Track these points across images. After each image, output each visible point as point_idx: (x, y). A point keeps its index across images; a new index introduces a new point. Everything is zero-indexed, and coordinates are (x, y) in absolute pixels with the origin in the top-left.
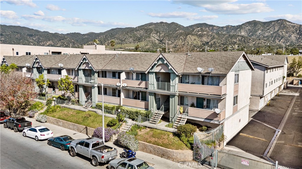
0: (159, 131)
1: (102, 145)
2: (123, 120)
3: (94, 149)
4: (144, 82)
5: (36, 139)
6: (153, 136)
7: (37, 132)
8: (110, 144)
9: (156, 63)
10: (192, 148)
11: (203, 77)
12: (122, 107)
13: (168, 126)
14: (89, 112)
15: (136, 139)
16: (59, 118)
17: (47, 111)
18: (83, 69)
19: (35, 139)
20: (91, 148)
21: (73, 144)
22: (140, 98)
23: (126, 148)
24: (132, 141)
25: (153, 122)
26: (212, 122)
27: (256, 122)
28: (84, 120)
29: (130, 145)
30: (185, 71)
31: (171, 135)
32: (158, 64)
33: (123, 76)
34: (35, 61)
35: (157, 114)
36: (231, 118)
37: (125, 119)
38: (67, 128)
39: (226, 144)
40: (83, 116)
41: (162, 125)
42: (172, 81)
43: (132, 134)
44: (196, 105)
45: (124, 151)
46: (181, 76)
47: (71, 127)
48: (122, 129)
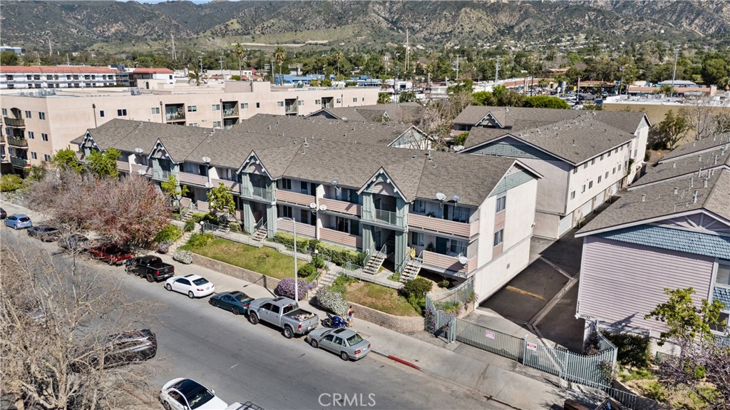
0: (378, 287)
1: (296, 309)
2: (322, 266)
3: (286, 315)
4: (355, 207)
5: (190, 295)
6: (369, 294)
7: (190, 285)
8: (304, 305)
9: (374, 180)
10: (423, 314)
11: (446, 207)
12: (319, 242)
13: (392, 278)
14: (265, 248)
15: (344, 299)
16: (214, 258)
17: (190, 245)
18: (250, 174)
19: (188, 296)
20: (281, 314)
21: (253, 307)
22: (349, 229)
23: (329, 311)
24: (339, 302)
25: (370, 272)
26: (456, 275)
27: (545, 263)
28: (258, 264)
29: (335, 307)
30: (420, 195)
31: (395, 294)
32: (377, 182)
33: (320, 191)
34: (155, 147)
35: (375, 257)
36: (489, 267)
37: (326, 263)
38: (230, 274)
39: (478, 305)
40: (256, 256)
41: (382, 276)
42: (399, 210)
43: (338, 291)
44: (435, 246)
45: (327, 317)
46: (412, 203)
47: (237, 274)
48: (322, 280)
